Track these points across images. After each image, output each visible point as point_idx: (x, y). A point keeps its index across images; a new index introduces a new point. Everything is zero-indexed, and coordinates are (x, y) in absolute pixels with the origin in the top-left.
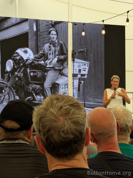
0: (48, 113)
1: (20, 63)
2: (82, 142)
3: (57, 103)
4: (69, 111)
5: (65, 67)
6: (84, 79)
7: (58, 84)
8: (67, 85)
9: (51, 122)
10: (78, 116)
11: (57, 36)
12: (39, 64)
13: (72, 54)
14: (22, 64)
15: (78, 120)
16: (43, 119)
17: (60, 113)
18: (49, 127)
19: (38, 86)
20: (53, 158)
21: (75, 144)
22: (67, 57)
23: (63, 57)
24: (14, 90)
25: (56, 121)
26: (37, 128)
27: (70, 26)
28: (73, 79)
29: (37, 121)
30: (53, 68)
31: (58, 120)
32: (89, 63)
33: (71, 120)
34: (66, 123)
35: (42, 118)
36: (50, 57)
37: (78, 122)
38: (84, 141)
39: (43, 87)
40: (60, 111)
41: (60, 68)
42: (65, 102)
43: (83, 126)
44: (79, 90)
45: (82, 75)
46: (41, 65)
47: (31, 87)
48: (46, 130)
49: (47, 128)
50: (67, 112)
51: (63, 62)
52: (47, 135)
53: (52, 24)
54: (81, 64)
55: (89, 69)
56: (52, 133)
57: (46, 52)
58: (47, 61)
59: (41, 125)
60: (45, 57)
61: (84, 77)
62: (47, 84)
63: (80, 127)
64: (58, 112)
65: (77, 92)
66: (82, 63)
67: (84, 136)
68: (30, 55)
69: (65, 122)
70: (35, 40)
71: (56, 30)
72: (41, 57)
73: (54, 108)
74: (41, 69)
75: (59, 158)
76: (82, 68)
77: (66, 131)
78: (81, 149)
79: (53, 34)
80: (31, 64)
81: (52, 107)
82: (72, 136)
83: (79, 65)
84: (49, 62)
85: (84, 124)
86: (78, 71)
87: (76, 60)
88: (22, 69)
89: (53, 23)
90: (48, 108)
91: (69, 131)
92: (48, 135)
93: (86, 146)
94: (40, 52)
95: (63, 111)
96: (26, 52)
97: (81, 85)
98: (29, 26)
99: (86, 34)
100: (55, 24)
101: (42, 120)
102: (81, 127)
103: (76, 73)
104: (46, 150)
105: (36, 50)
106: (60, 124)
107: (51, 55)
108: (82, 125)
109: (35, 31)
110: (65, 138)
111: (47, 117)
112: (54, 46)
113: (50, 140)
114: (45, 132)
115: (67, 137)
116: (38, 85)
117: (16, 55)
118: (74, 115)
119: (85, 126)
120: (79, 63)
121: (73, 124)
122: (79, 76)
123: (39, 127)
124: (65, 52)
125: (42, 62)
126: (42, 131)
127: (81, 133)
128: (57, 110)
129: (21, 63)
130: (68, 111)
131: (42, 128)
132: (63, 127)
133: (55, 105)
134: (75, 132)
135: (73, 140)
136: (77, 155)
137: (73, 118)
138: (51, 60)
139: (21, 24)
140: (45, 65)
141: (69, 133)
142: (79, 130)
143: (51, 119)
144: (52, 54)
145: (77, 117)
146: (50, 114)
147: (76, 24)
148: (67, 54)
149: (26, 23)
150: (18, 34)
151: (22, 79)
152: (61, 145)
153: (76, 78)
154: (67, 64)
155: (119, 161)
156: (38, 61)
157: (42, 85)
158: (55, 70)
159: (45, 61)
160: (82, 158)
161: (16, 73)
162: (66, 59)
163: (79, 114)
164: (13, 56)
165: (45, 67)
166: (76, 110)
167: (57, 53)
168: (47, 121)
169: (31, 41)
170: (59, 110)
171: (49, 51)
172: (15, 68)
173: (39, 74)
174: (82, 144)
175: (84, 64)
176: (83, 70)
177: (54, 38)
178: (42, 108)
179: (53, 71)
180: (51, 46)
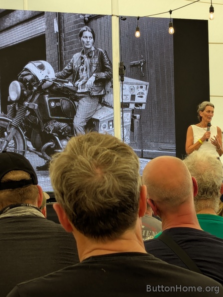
0: (75, 164)
1: (32, 86)
2: (133, 209)
3: (89, 146)
4: (110, 158)
5: (108, 92)
6: (140, 112)
7: (98, 121)
8: (112, 121)
9: (81, 178)
10: (125, 166)
11: (94, 39)
12: (64, 87)
13: (120, 69)
14: (35, 88)
15: (126, 173)
16: (67, 174)
17: (96, 162)
18: (79, 185)
19: (64, 125)
20: (86, 238)
21: (123, 214)
22: (112, 75)
23: (104, 76)
24: (24, 131)
25: (89, 176)
26: (58, 190)
27: (115, 23)
28: (122, 111)
29: (57, 178)
30: (88, 93)
31: (93, 173)
32: (148, 83)
33: (115, 173)
34: (107, 179)
35: (66, 172)
36: (83, 74)
37: (126, 176)
38: (137, 208)
39: (72, 126)
40: (96, 159)
41: (99, 94)
42: (102, 144)
43: (134, 183)
44: (132, 129)
45: (137, 105)
46: (68, 88)
47: (51, 126)
48: (73, 191)
49: (75, 188)
50: (108, 161)
51: (104, 83)
52: (74, 199)
53: (85, 20)
54: (135, 86)
55: (148, 94)
56: (84, 196)
57: (76, 66)
58: (77, 83)
59: (64, 183)
60: (74, 75)
61: (140, 108)
62: (79, 121)
63: (130, 183)
64: (93, 160)
65: (129, 133)
66: (137, 84)
67: (137, 199)
68: (49, 73)
69: (105, 177)
70: (56, 47)
71: (92, 30)
72: (67, 76)
73: (85, 154)
74: (67, 96)
75: (96, 237)
76: (136, 93)
77: (106, 192)
78: (132, 222)
79: (86, 37)
80: (50, 88)
81: (82, 153)
82: (117, 200)
83: (132, 87)
84: (81, 83)
85: (136, 179)
86: (129, 97)
87: (126, 79)
88: (37, 97)
89: (87, 19)
90: (74, 154)
91: (111, 192)
92: (77, 199)
93: (140, 216)
94: (66, 68)
95: (101, 159)
96: (41, 67)
97: (136, 121)
98: (46, 24)
99: (141, 34)
100: (90, 20)
101: (66, 176)
102: (132, 184)
103: (126, 101)
104: (75, 225)
105: (59, 65)
106: (96, 180)
107: (84, 72)
108: (133, 180)
109: (57, 32)
110: (105, 203)
111: (74, 170)
112: (89, 57)
113: (80, 209)
114: (72, 196)
115: (110, 202)
116: (64, 122)
117: (25, 73)
118: (119, 164)
119: (138, 182)
120: (132, 84)
121: (118, 179)
122: (132, 106)
123: (60, 188)
124: (107, 66)
125: (70, 84)
126: (67, 194)
127: (132, 194)
128: (89, 158)
129: (35, 86)
130: (108, 158)
131: (67, 189)
132: (101, 184)
133: (87, 150)
134: (122, 193)
135: (119, 206)
136: (126, 232)
137: (117, 170)
138: (84, 80)
139: (33, 21)
140: (74, 89)
141: (113, 194)
142: (128, 189)
143: (81, 173)
144: (86, 70)
145: (125, 168)
146: (78, 165)
147: (125, 19)
148: (110, 70)
149: (40, 20)
150: (29, 38)
151: (36, 112)
152: (99, 215)
153: (127, 109)
154: (112, 87)
155: (200, 243)
156: (63, 82)
157: (70, 122)
158: (92, 97)
159: (75, 83)
160: (135, 236)
161: (26, 103)
162: (109, 79)
163: (127, 163)
164: (20, 74)
165: (75, 92)
166: (122, 156)
167: (94, 68)
168: (74, 177)
169: (51, 50)
170: (93, 157)
171: (81, 65)
172: (24, 95)
173: (65, 104)
174: (133, 212)
175: (139, 86)
176: (138, 97)
177: (89, 43)
178: (65, 156)
179: (89, 99)
180: (85, 56)
